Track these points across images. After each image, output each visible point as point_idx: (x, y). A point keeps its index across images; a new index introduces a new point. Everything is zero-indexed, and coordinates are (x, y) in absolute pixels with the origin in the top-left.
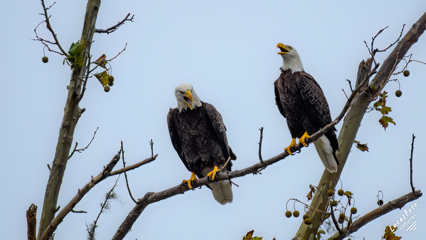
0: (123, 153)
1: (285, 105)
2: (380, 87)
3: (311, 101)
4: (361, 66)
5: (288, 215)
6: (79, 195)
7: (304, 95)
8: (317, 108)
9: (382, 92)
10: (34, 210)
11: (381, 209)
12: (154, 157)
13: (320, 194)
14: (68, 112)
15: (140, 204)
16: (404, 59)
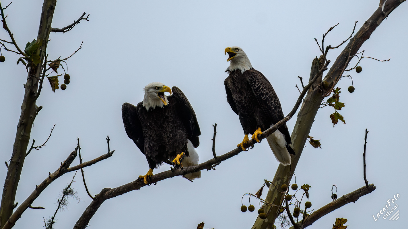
0: (80, 149)
1: (239, 103)
2: (333, 83)
3: (263, 97)
4: (315, 63)
5: (244, 209)
6: (36, 191)
7: (255, 92)
8: (269, 103)
9: (335, 88)
11: (335, 203)
12: (111, 154)
13: (275, 188)
14: (25, 111)
15: (97, 200)
16: (356, 55)
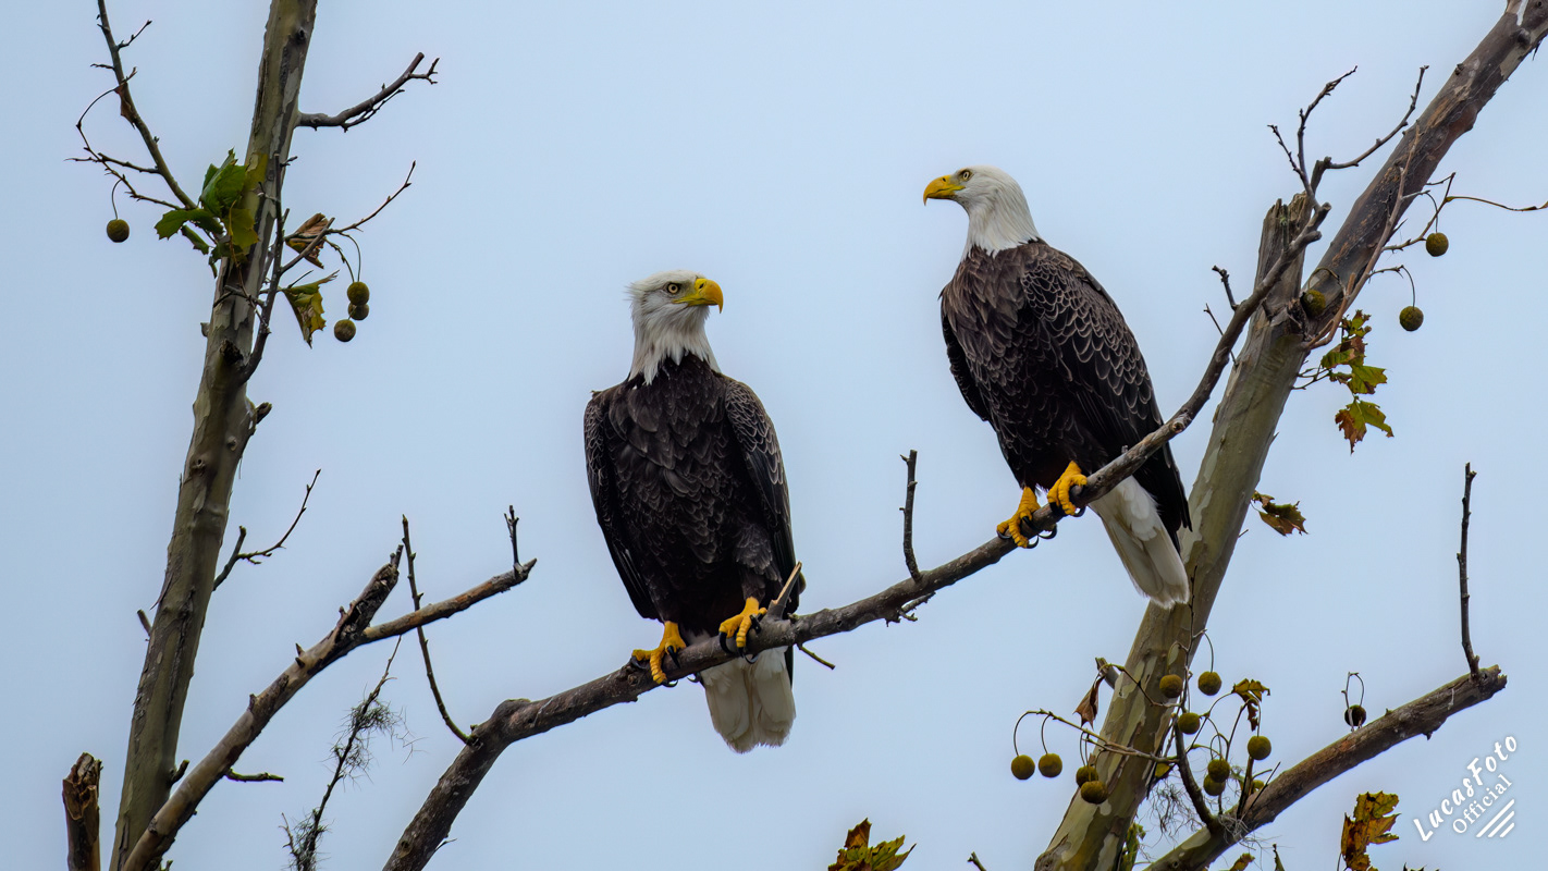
0: (411, 558)
2: (1341, 295)
4: (1273, 223)
5: (1022, 769)
6: (252, 717)
7: (1055, 333)
8: (1102, 375)
9: (1350, 314)
10: (91, 776)
11: (1359, 739)
12: (524, 572)
13: (1136, 690)
14: (208, 420)
15: (478, 744)
16: (1427, 192)
